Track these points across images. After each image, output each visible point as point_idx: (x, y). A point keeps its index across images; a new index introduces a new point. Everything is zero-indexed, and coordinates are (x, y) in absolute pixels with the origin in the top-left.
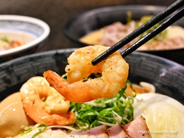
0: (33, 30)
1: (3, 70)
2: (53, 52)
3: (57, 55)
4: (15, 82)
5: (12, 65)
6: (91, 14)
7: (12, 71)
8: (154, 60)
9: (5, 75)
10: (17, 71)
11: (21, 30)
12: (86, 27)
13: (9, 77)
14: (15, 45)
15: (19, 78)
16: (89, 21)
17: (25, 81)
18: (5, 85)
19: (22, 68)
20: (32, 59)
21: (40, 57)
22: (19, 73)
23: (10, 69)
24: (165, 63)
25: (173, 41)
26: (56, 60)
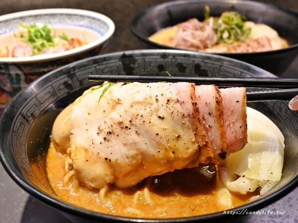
0: (94, 26)
1: (64, 74)
2: (121, 53)
3: (124, 56)
4: (77, 87)
5: (74, 68)
6: (162, 7)
7: (74, 74)
8: (236, 65)
9: (66, 79)
10: (79, 75)
11: (81, 26)
12: (156, 22)
13: (70, 82)
14: (76, 44)
15: (81, 83)
16: (159, 15)
17: (88, 88)
18: (66, 90)
19: (85, 72)
20: (96, 62)
21: (105, 59)
22: (82, 77)
23: (72, 72)
24: (249, 69)
25: (257, 41)
26: (123, 62)
